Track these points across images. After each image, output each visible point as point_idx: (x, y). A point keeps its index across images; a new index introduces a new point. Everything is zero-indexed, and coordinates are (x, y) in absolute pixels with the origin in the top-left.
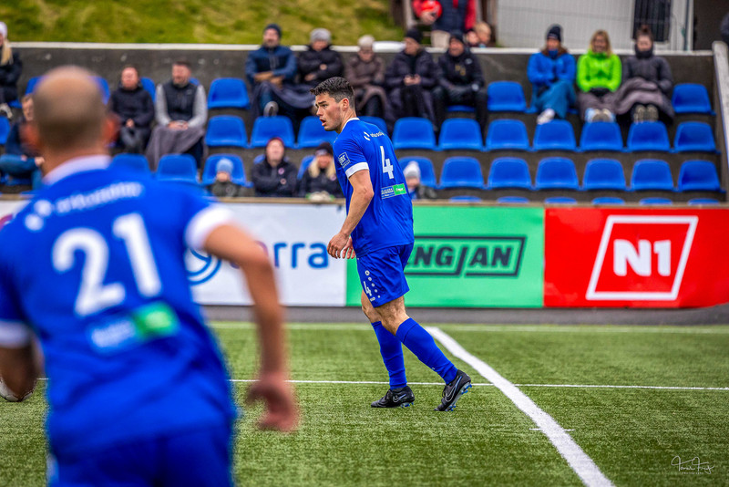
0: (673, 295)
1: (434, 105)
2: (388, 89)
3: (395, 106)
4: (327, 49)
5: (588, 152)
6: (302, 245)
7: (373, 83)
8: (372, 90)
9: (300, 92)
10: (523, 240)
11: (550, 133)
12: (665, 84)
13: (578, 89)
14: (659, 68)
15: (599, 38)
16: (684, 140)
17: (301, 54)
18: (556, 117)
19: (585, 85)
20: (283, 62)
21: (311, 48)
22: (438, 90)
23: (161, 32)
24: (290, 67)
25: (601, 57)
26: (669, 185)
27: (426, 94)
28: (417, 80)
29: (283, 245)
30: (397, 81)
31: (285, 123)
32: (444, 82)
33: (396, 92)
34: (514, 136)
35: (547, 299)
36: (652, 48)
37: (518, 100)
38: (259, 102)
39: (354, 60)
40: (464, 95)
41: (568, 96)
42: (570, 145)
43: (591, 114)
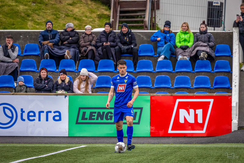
0: (204, 131)
1: (115, 54)
2: (97, 47)
3: (99, 54)
4: (73, 30)
5: (177, 72)
6: (50, 112)
7: (90, 45)
8: (90, 48)
9: (61, 49)
10: (141, 109)
11: (163, 65)
12: (211, 44)
13: (175, 47)
14: (209, 38)
15: (184, 25)
16: (217, 67)
17: (62, 33)
18: (165, 58)
19: (178, 45)
20: (54, 36)
21: (66, 31)
22: (117, 47)
23: (13, 24)
24: (57, 38)
25: (185, 33)
26: (209, 86)
27: (112, 49)
28: (109, 44)
29: (43, 112)
30: (101, 44)
31: (53, 61)
32: (120, 44)
33: (100, 48)
34: (148, 66)
35: (151, 133)
36: (207, 30)
37: (152, 51)
38: (43, 52)
39: (84, 35)
40: (127, 49)
41: (171, 50)
42: (170, 70)
43: (180, 57)
